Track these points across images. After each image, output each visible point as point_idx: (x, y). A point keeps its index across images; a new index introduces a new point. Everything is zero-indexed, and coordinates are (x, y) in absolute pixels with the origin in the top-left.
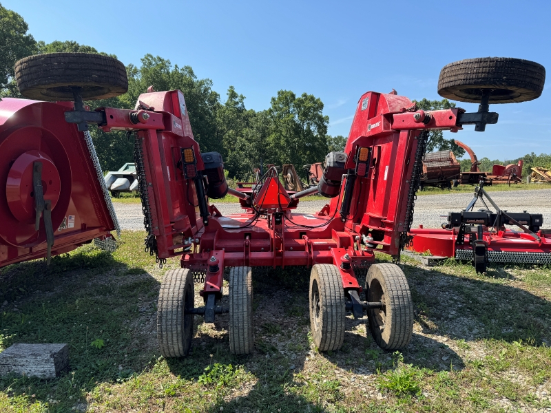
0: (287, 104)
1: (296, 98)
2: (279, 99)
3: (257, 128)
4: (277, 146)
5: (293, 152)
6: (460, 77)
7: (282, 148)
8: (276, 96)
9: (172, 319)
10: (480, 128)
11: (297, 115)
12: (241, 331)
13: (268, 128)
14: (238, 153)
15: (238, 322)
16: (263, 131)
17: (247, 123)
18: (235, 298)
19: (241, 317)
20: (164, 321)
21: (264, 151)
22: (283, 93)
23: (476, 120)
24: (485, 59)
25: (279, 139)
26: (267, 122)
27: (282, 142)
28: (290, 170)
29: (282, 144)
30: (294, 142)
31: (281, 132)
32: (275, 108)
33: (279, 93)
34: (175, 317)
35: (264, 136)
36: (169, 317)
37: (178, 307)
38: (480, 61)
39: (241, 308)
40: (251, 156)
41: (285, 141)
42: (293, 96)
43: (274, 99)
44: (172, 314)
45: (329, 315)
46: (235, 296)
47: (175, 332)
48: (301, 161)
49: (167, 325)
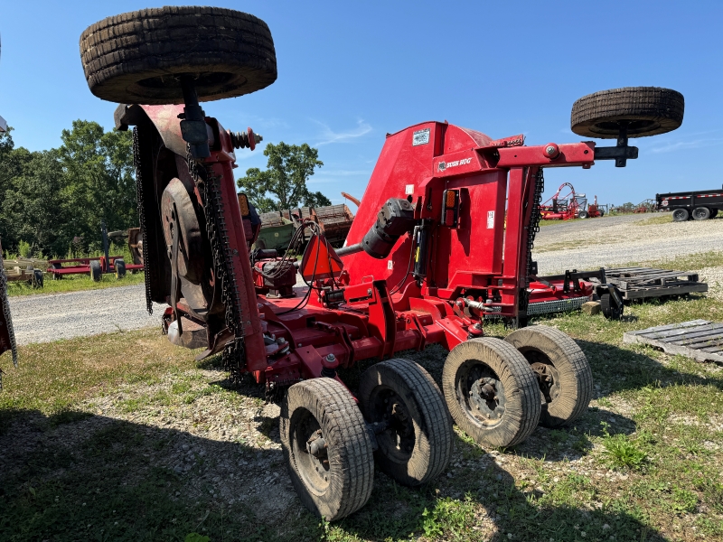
0: (90, 140)
1: (105, 132)
2: (77, 133)
3: (42, 177)
4: (80, 202)
5: (107, 210)
6: (623, 106)
7: (90, 206)
8: (71, 129)
9: (361, 455)
10: (621, 163)
11: (108, 158)
12: (444, 447)
13: (61, 176)
14: (9, 215)
15: (440, 435)
16: (54, 180)
17: (18, 169)
18: (428, 403)
19: (441, 426)
20: (351, 461)
21: (57, 211)
22: (82, 125)
23: (618, 154)
24: (650, 88)
25: (83, 191)
26: (58, 167)
27: (90, 197)
28: (140, 236)
29: (89, 199)
30: (108, 197)
31: (83, 181)
32: (71, 146)
33: (75, 124)
34: (364, 451)
35: (55, 188)
36: (358, 452)
37: (363, 433)
38: (645, 90)
39: (439, 415)
40: (34, 221)
41: (95, 195)
42: (100, 130)
43: (66, 133)
44: (360, 447)
45: (528, 399)
46: (426, 399)
47: (367, 474)
48: (123, 223)
49: (357, 467)
